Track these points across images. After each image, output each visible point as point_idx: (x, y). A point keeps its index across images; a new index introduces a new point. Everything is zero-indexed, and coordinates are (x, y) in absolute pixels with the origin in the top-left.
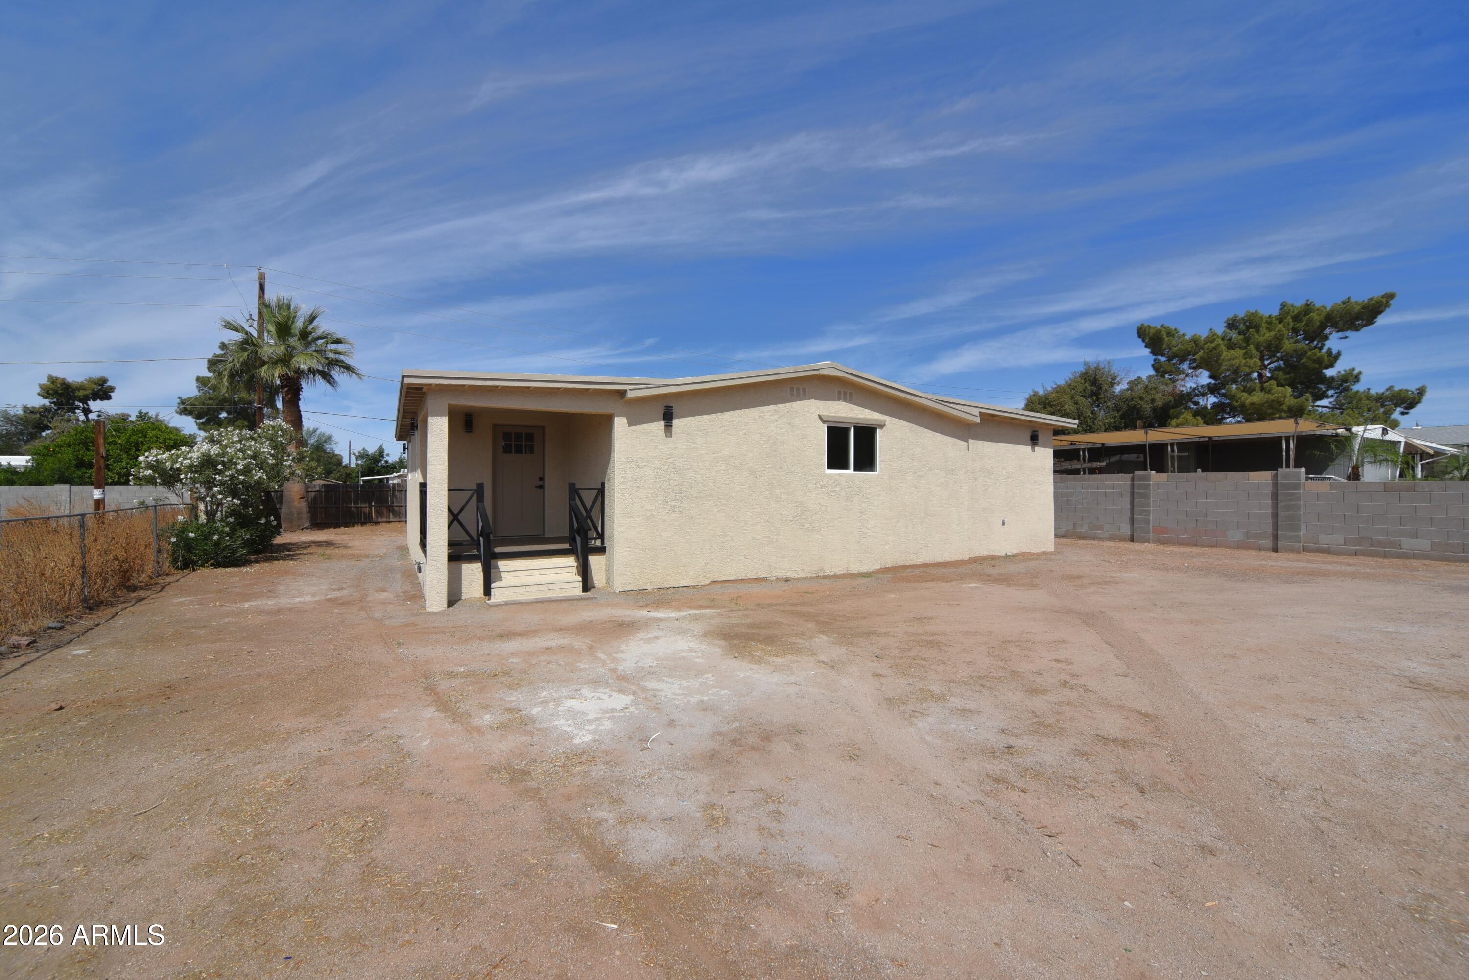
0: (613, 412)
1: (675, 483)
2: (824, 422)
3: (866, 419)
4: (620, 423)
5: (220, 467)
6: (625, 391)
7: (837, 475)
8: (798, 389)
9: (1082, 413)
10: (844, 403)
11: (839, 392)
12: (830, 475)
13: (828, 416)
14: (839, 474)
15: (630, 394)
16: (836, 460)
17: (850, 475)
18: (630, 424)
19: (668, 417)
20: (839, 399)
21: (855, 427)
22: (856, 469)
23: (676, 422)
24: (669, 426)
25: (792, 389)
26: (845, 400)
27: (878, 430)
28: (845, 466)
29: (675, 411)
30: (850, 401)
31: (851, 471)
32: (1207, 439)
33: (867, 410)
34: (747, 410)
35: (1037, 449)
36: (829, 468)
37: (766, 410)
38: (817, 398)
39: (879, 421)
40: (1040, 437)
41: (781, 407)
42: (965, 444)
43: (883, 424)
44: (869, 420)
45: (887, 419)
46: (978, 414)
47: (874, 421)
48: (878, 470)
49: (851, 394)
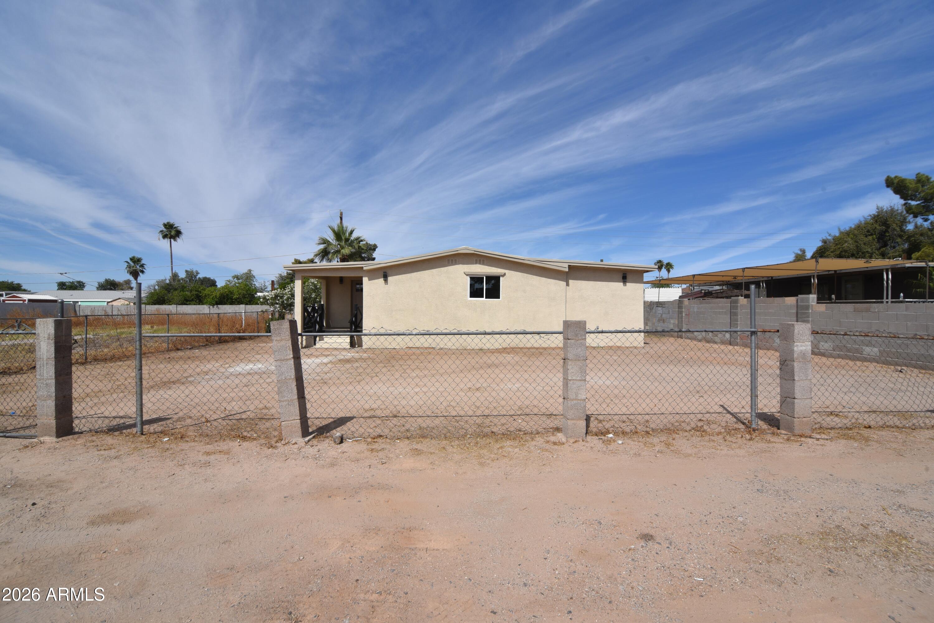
0: (361, 275)
1: (389, 304)
2: (467, 275)
3: (491, 273)
4: (365, 280)
5: (279, 298)
6: (363, 267)
7: (474, 300)
8: (452, 260)
9: (860, 249)
11: (476, 260)
12: (470, 301)
13: (468, 272)
14: (476, 300)
15: (365, 268)
16: (475, 293)
17: (482, 301)
18: (369, 280)
19: (385, 277)
20: (476, 263)
21: (486, 277)
22: (486, 298)
23: (390, 279)
24: (386, 281)
25: (449, 260)
26: (480, 264)
27: (501, 278)
28: (483, 297)
30: (483, 264)
31: (484, 299)
32: (833, 272)
33: (494, 268)
34: (424, 272)
35: (627, 284)
36: (471, 297)
37: (433, 271)
38: (463, 263)
39: (501, 273)
40: (629, 277)
41: (442, 269)
42: (565, 283)
43: (505, 274)
44: (494, 273)
45: (506, 271)
46: (567, 267)
47: (498, 273)
48: (499, 298)
49: (483, 261)
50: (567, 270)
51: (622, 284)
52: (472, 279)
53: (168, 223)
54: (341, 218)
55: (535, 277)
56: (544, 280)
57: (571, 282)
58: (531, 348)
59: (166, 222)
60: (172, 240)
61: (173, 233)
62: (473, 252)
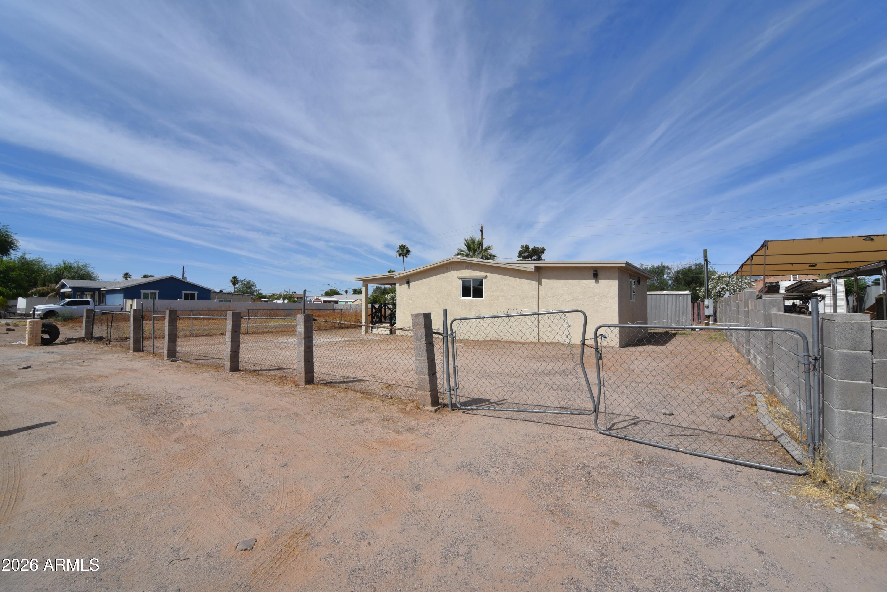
0: (395, 283)
1: (411, 303)
2: (460, 279)
3: (476, 276)
6: (393, 277)
7: (465, 299)
8: (449, 267)
10: (468, 270)
11: (466, 266)
12: (462, 300)
13: (460, 276)
14: (466, 299)
15: (394, 277)
16: (466, 292)
17: (470, 300)
18: (402, 287)
19: (408, 283)
20: (466, 269)
21: (473, 280)
22: (474, 297)
23: (411, 284)
25: (447, 268)
26: (468, 269)
27: (484, 280)
28: (471, 297)
29: (411, 279)
30: (471, 269)
31: (471, 298)
33: (478, 272)
34: (432, 278)
36: (463, 296)
37: (438, 276)
38: (456, 270)
39: (483, 276)
40: (600, 274)
41: (443, 275)
42: (536, 283)
43: (486, 277)
44: (478, 276)
45: (488, 274)
46: (533, 267)
47: (481, 276)
48: (483, 297)
49: (471, 266)
50: (533, 270)
51: (594, 281)
52: (463, 282)
53: (402, 245)
54: (482, 231)
55: (510, 278)
56: (518, 280)
57: (544, 281)
58: (495, 341)
59: (400, 245)
60: (405, 257)
61: (405, 251)
62: (460, 260)
